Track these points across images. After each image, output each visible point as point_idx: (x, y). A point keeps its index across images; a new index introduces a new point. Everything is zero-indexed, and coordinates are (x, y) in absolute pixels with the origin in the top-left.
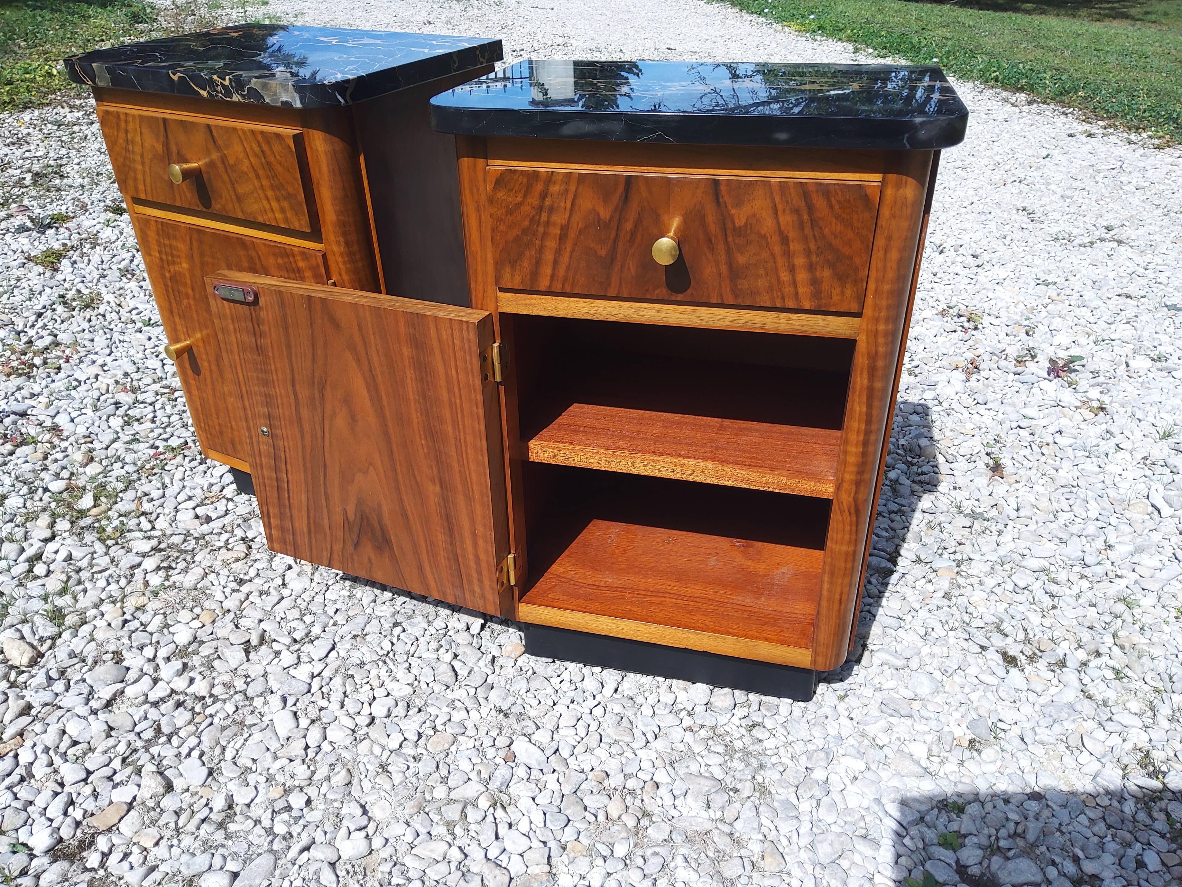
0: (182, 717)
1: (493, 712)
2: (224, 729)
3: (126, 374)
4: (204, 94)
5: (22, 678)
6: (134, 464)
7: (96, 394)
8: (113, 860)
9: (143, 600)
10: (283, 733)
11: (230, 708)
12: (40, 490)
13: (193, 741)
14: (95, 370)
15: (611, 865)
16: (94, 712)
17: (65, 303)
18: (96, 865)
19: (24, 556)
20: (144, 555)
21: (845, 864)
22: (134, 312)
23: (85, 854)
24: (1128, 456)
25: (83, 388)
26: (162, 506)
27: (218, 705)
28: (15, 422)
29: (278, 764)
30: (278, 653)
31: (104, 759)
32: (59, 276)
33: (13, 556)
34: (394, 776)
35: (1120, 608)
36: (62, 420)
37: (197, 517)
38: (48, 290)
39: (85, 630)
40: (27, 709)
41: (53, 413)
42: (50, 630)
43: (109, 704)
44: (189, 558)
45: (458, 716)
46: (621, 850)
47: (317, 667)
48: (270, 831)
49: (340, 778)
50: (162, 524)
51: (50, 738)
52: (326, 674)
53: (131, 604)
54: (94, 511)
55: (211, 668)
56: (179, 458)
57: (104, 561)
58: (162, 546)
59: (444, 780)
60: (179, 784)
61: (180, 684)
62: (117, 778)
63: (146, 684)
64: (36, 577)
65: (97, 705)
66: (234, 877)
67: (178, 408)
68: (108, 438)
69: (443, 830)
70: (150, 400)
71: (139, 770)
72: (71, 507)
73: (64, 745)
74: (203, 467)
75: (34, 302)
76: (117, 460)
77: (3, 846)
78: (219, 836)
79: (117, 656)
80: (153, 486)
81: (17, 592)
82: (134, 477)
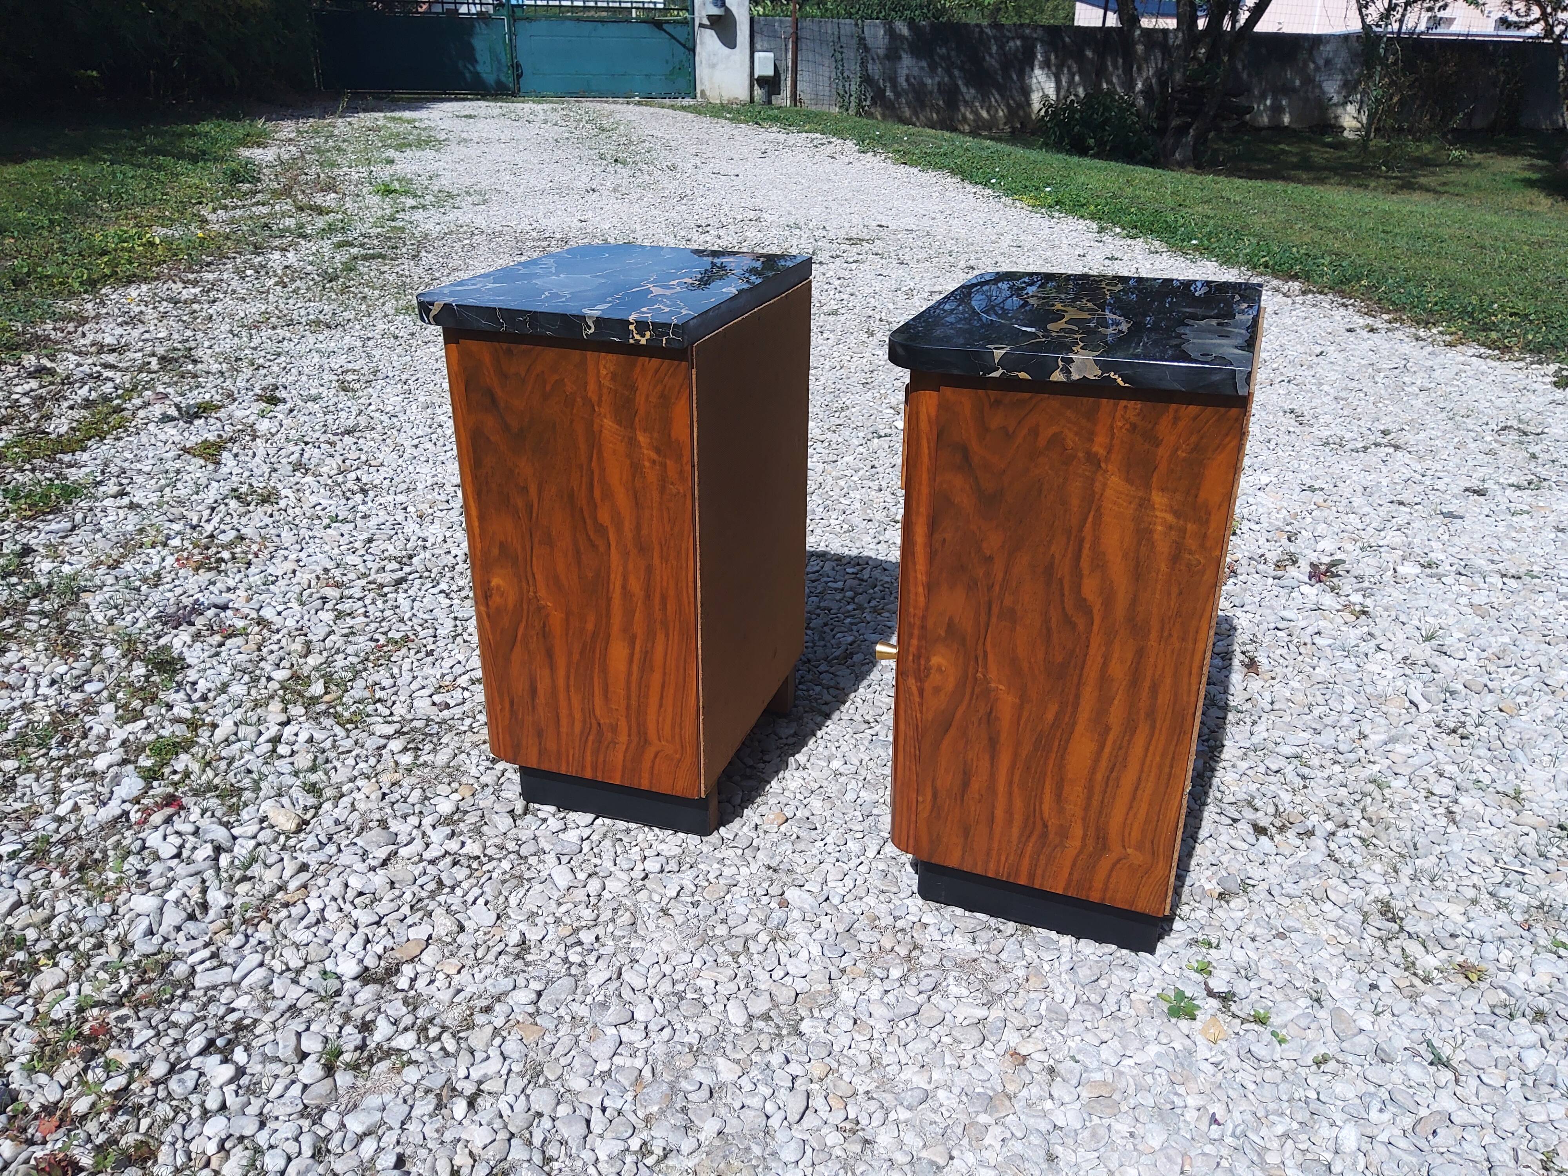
0: (460, 873)
1: (763, 869)
2: (504, 882)
3: (326, 570)
5: (292, 842)
6: (357, 655)
7: (297, 588)
8: (420, 984)
9: (397, 776)
10: (562, 883)
11: (506, 865)
12: (263, 680)
13: (476, 891)
14: (290, 566)
15: (887, 985)
16: (373, 869)
17: (238, 498)
18: (406, 987)
19: (262, 739)
20: (388, 738)
21: (1103, 983)
22: (318, 508)
23: (393, 979)
24: (1389, 657)
25: (281, 582)
26: (396, 693)
27: (494, 863)
28: (217, 615)
29: (563, 909)
30: (544, 820)
31: (393, 905)
32: (224, 470)
33: (253, 737)
34: (676, 917)
35: (1371, 787)
36: (268, 613)
37: (434, 704)
38: (214, 484)
39: (345, 801)
40: (304, 867)
41: (257, 606)
42: (311, 801)
43: (384, 863)
44: (435, 740)
45: (729, 871)
46: (896, 973)
47: (586, 832)
48: (566, 960)
49: (625, 918)
50: (400, 710)
51: (335, 887)
52: (595, 837)
53: (386, 779)
54: (327, 698)
55: (480, 834)
56: (404, 650)
57: (348, 744)
58: (405, 730)
59: (724, 921)
60: (469, 925)
61: (453, 846)
62: (409, 921)
63: (418, 845)
64: (281, 757)
65: (373, 863)
66: (539, 994)
67: (390, 603)
68: (322, 631)
69: (728, 958)
70: (358, 595)
71: (430, 915)
72: (300, 695)
73: (350, 894)
74: (430, 659)
75: (202, 495)
76: (338, 651)
77: (312, 973)
78: (519, 964)
79: (383, 824)
80: (382, 676)
81: (265, 770)
82: (360, 667)
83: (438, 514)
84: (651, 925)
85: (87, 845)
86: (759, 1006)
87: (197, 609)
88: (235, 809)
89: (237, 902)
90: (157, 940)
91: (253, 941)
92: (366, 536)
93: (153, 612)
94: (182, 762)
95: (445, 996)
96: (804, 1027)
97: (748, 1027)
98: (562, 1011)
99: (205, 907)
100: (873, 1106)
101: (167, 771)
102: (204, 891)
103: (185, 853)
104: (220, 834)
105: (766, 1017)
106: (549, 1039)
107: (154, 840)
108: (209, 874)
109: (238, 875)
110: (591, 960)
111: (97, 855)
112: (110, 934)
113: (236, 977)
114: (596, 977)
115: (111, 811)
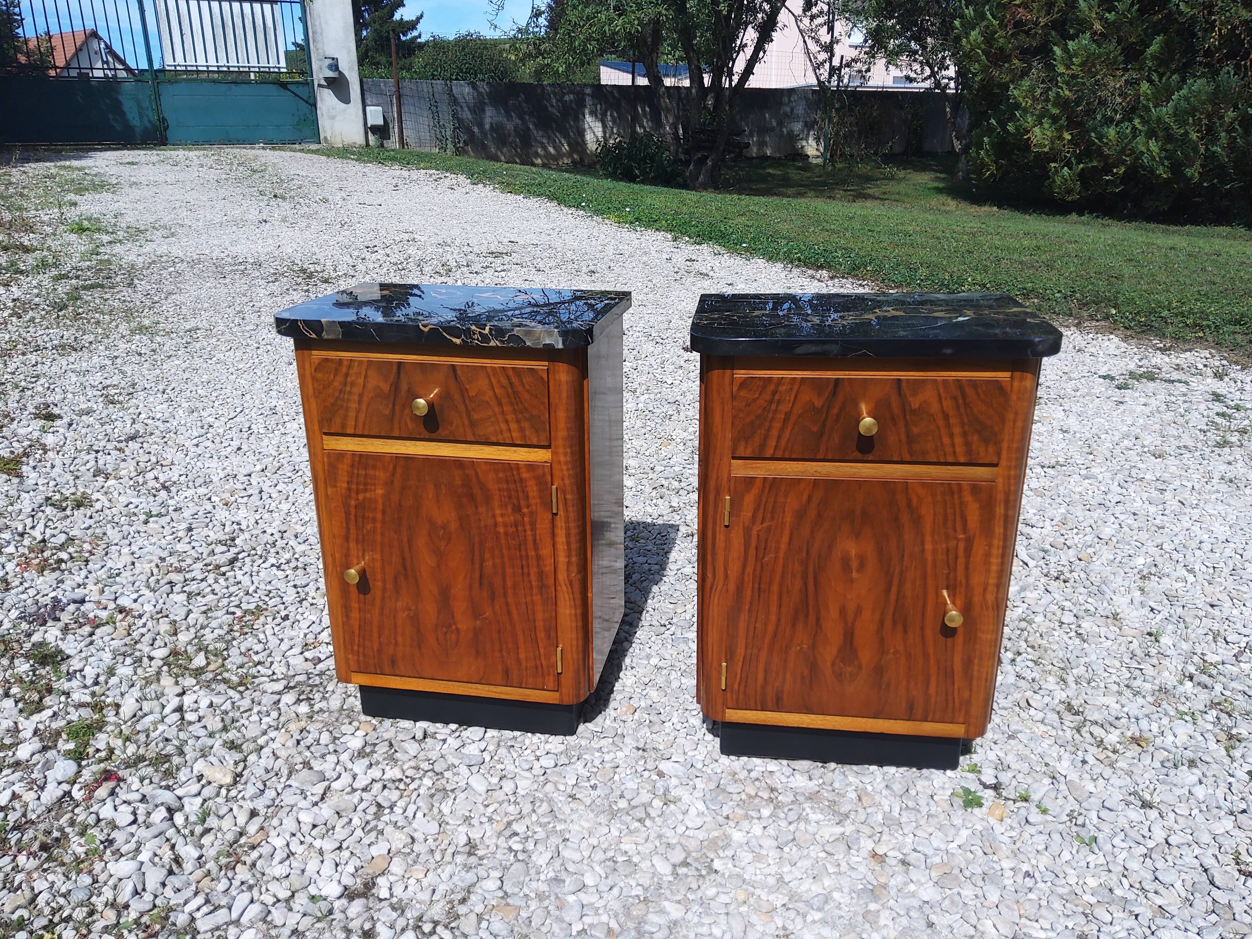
0: (392, 795)
1: (634, 751)
2: (432, 796)
3: (163, 559)
4: (458, 341)
5: (233, 793)
6: (221, 627)
7: (144, 578)
8: (398, 891)
9: (302, 724)
11: (427, 782)
12: (145, 660)
13: (412, 808)
14: (126, 558)
15: (764, 823)
16: (316, 804)
17: (52, 505)
18: (388, 896)
19: (167, 710)
20: (279, 693)
22: (131, 506)
23: (374, 891)
25: (125, 574)
26: (270, 655)
27: (417, 782)
28: (78, 609)
29: (491, 809)
30: (444, 741)
31: (347, 831)
32: (29, 482)
33: (158, 709)
34: (584, 800)
36: (125, 602)
37: (306, 660)
38: (24, 495)
39: (266, 751)
40: (253, 814)
41: (113, 597)
42: (238, 756)
43: (322, 799)
44: (321, 689)
46: (766, 812)
47: (483, 745)
48: (510, 849)
49: (543, 808)
50: (279, 669)
51: (290, 826)
52: (490, 748)
54: (211, 667)
55: (395, 760)
56: (262, 619)
57: (245, 703)
58: (292, 684)
59: (622, 796)
60: (418, 835)
61: (375, 773)
62: (366, 841)
63: (346, 779)
64: (190, 723)
65: (316, 799)
66: (501, 879)
67: (232, 580)
68: (183, 612)
69: (637, 824)
70: (200, 577)
71: (381, 832)
72: (186, 669)
73: (306, 829)
74: (288, 623)
75: (17, 507)
76: (202, 627)
77: (301, 901)
78: (473, 860)
79: (307, 765)
80: (250, 641)
81: (182, 735)
82: (228, 637)
83: (240, 500)
84: (567, 811)
85: (42, 827)
86: (678, 856)
87: (57, 607)
88: (168, 774)
89: (211, 853)
90: (148, 897)
91: (236, 883)
92: (184, 526)
93: (14, 614)
94: (101, 741)
95: (425, 896)
96: (717, 866)
97: (675, 874)
98: (526, 890)
99: (177, 860)
100: (792, 914)
101: (91, 750)
102: (173, 847)
103: (141, 819)
104: (167, 797)
105: (685, 864)
106: (524, 914)
107: (106, 812)
108: (171, 833)
109: (198, 829)
110: (530, 846)
111: (56, 834)
112: (98, 902)
113: (235, 915)
114: (541, 858)
115: (51, 793)
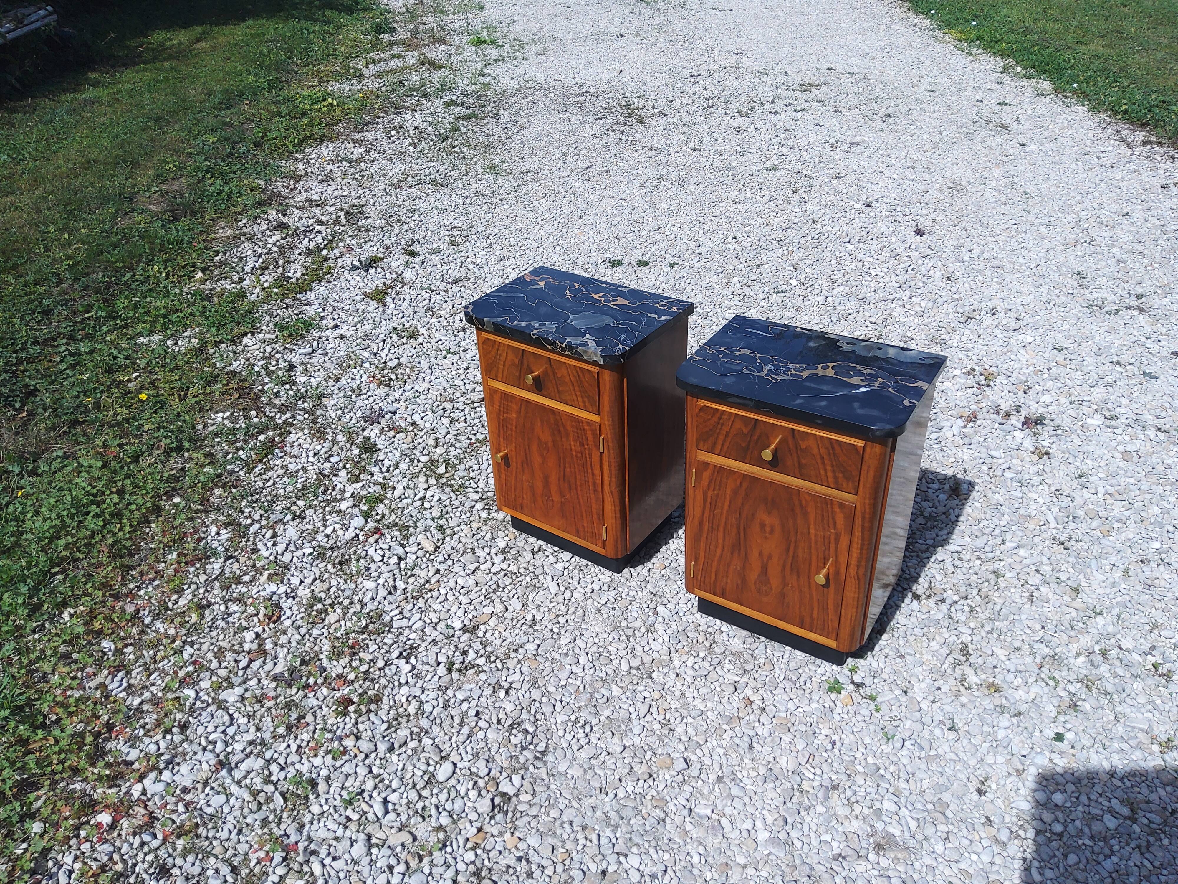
0: (508, 581)
1: (649, 593)
2: (527, 588)
5: (432, 557)
6: (461, 448)
7: (431, 402)
8: (488, 635)
9: (480, 525)
10: (553, 592)
11: (528, 579)
12: (416, 461)
13: (514, 591)
14: (426, 385)
15: (696, 660)
16: (468, 575)
17: (397, 333)
18: (482, 636)
19: (417, 498)
20: (476, 501)
21: (800, 671)
22: (440, 342)
23: (476, 631)
24: (1047, 488)
25: (423, 397)
26: (480, 474)
27: (523, 577)
28: (391, 418)
29: (553, 605)
30: (548, 556)
31: (477, 595)
32: (389, 311)
33: (412, 496)
34: (604, 614)
35: (992, 576)
36: (416, 418)
38: (384, 322)
39: (456, 537)
40: (438, 571)
41: (410, 413)
42: (441, 536)
43: (473, 572)
45: (632, 593)
46: (702, 654)
47: (567, 565)
48: (551, 630)
49: (580, 613)
50: (481, 484)
51: (452, 584)
52: (571, 568)
53: (475, 525)
54: (447, 475)
55: (518, 561)
56: (484, 447)
57: (457, 503)
58: (484, 497)
59: (626, 619)
60: (510, 608)
61: (504, 566)
62: (484, 603)
63: (488, 564)
64: (426, 509)
65: (469, 572)
66: (539, 646)
67: (478, 414)
68: (444, 431)
69: (625, 638)
70: (461, 408)
71: (493, 601)
72: (434, 473)
73: (458, 588)
75: (378, 331)
76: (452, 445)
77: (442, 625)
78: (531, 630)
79: (473, 551)
80: (472, 463)
81: (419, 516)
82: (462, 456)
84: (592, 618)
85: (342, 551)
86: (635, 663)
87: (381, 414)
88: (406, 537)
89: (410, 587)
90: (376, 603)
91: (417, 607)
92: (465, 365)
93: (359, 414)
94: (381, 508)
95: (498, 642)
96: (654, 675)
97: (629, 672)
98: (548, 655)
99: (395, 587)
100: (678, 714)
101: (374, 513)
102: (395, 580)
103: (385, 560)
104: (400, 551)
105: (638, 669)
106: (541, 667)
107: (371, 551)
108: (396, 571)
109: (409, 573)
110: (563, 631)
111: (347, 557)
112: (356, 598)
113: (410, 624)
114: (564, 641)
115: (350, 534)
